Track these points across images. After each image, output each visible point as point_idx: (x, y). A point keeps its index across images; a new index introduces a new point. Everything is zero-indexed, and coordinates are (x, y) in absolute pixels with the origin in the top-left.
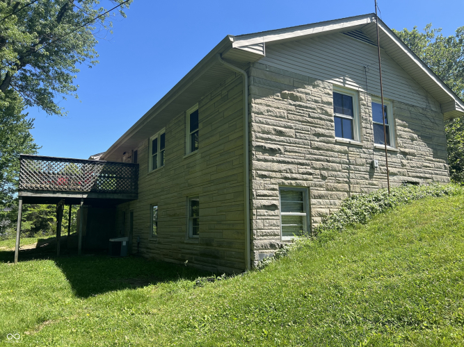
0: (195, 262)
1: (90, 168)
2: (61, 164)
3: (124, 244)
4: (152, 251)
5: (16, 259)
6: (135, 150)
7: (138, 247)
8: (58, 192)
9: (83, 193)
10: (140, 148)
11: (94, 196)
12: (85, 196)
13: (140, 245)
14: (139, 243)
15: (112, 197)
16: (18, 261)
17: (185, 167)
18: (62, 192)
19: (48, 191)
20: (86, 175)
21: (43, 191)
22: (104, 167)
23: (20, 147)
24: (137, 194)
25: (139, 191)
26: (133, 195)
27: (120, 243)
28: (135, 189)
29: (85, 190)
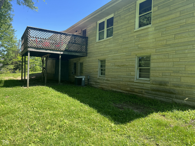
0: (145, 94)
1: (64, 37)
2: (49, 34)
3: (83, 79)
4: (100, 84)
5: (28, 85)
6: (83, 30)
7: (88, 81)
8: (48, 49)
9: (61, 51)
10: (89, 28)
11: (66, 53)
12: (62, 53)
13: (89, 80)
14: (88, 79)
15: (75, 54)
16: (30, 86)
17: (135, 37)
18: (50, 50)
19: (43, 49)
20: (62, 41)
21: (40, 49)
22: (71, 37)
23: (7, 30)
24: (87, 53)
25: (88, 52)
26: (85, 54)
27: (81, 79)
28: (86, 51)
29: (62, 50)
